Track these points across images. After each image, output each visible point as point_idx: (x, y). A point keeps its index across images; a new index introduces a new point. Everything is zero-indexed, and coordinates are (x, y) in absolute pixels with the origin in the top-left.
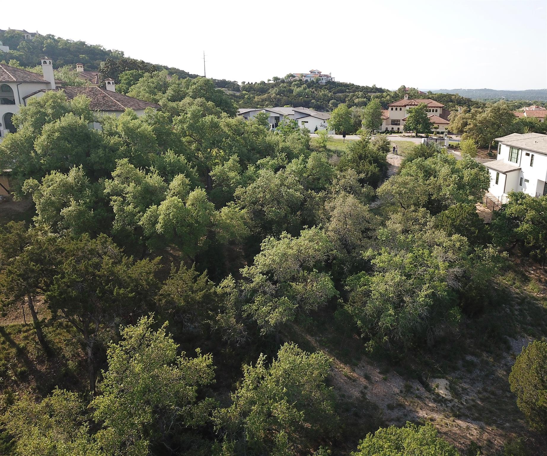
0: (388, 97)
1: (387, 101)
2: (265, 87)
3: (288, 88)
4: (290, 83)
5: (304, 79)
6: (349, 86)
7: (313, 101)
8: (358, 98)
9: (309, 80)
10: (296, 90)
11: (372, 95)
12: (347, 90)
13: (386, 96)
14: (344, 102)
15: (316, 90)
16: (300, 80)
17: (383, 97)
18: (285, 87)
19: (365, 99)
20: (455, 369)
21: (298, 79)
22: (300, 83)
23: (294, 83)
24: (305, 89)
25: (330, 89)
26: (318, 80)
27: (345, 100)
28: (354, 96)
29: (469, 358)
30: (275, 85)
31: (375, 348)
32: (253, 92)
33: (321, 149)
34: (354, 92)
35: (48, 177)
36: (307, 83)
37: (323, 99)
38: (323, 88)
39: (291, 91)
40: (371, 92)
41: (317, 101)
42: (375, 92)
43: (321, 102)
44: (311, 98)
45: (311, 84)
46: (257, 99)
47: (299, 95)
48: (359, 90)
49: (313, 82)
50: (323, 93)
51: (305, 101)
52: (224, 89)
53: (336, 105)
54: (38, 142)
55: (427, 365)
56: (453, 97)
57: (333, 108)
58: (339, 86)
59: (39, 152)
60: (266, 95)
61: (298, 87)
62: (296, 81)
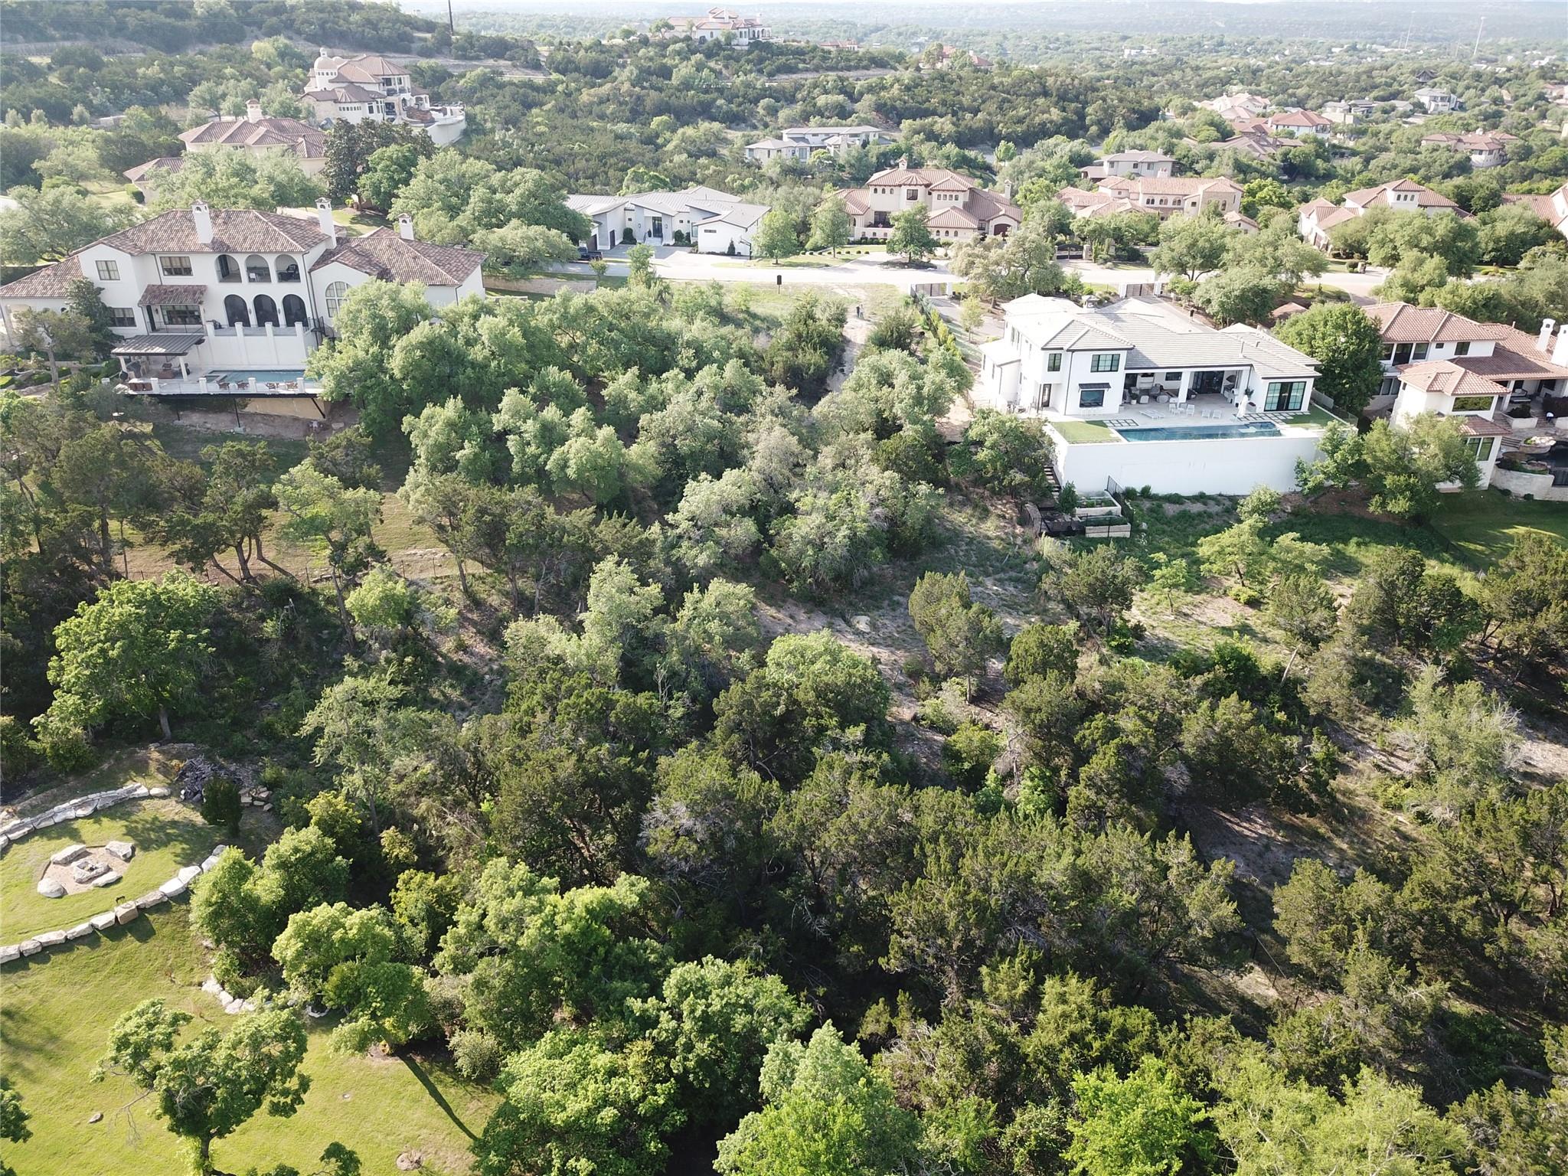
0: (895, 90)
1: (893, 99)
2: (602, 57)
3: (659, 61)
4: (663, 45)
5: (697, 35)
6: (804, 54)
7: (720, 102)
8: (826, 92)
9: (708, 38)
10: (683, 71)
11: (860, 80)
12: (801, 66)
13: (892, 86)
14: (791, 100)
15: (726, 67)
16: (688, 39)
17: (884, 88)
18: (651, 59)
19: (841, 97)
20: (879, 608)
21: (682, 36)
22: (691, 47)
23: (671, 48)
24: (699, 68)
25: (759, 66)
26: (729, 38)
27: (794, 96)
28: (815, 86)
29: (896, 598)
30: (627, 51)
31: (800, 589)
32: (576, 75)
33: (741, 316)
34: (816, 69)
35: (426, 412)
36: (704, 46)
37: (744, 97)
38: (743, 61)
39: (666, 73)
40: (857, 68)
41: (730, 102)
42: (866, 68)
43: (740, 105)
44: (715, 95)
45: (714, 50)
46: (586, 96)
47: (686, 85)
48: (829, 63)
49: (717, 43)
50: (742, 78)
51: (701, 103)
52: (502, 62)
53: (773, 112)
54: (396, 363)
55: (851, 604)
56: (1050, 81)
57: (768, 119)
58: (782, 54)
59: (398, 375)
60: (608, 86)
61: (683, 59)
62: (676, 41)
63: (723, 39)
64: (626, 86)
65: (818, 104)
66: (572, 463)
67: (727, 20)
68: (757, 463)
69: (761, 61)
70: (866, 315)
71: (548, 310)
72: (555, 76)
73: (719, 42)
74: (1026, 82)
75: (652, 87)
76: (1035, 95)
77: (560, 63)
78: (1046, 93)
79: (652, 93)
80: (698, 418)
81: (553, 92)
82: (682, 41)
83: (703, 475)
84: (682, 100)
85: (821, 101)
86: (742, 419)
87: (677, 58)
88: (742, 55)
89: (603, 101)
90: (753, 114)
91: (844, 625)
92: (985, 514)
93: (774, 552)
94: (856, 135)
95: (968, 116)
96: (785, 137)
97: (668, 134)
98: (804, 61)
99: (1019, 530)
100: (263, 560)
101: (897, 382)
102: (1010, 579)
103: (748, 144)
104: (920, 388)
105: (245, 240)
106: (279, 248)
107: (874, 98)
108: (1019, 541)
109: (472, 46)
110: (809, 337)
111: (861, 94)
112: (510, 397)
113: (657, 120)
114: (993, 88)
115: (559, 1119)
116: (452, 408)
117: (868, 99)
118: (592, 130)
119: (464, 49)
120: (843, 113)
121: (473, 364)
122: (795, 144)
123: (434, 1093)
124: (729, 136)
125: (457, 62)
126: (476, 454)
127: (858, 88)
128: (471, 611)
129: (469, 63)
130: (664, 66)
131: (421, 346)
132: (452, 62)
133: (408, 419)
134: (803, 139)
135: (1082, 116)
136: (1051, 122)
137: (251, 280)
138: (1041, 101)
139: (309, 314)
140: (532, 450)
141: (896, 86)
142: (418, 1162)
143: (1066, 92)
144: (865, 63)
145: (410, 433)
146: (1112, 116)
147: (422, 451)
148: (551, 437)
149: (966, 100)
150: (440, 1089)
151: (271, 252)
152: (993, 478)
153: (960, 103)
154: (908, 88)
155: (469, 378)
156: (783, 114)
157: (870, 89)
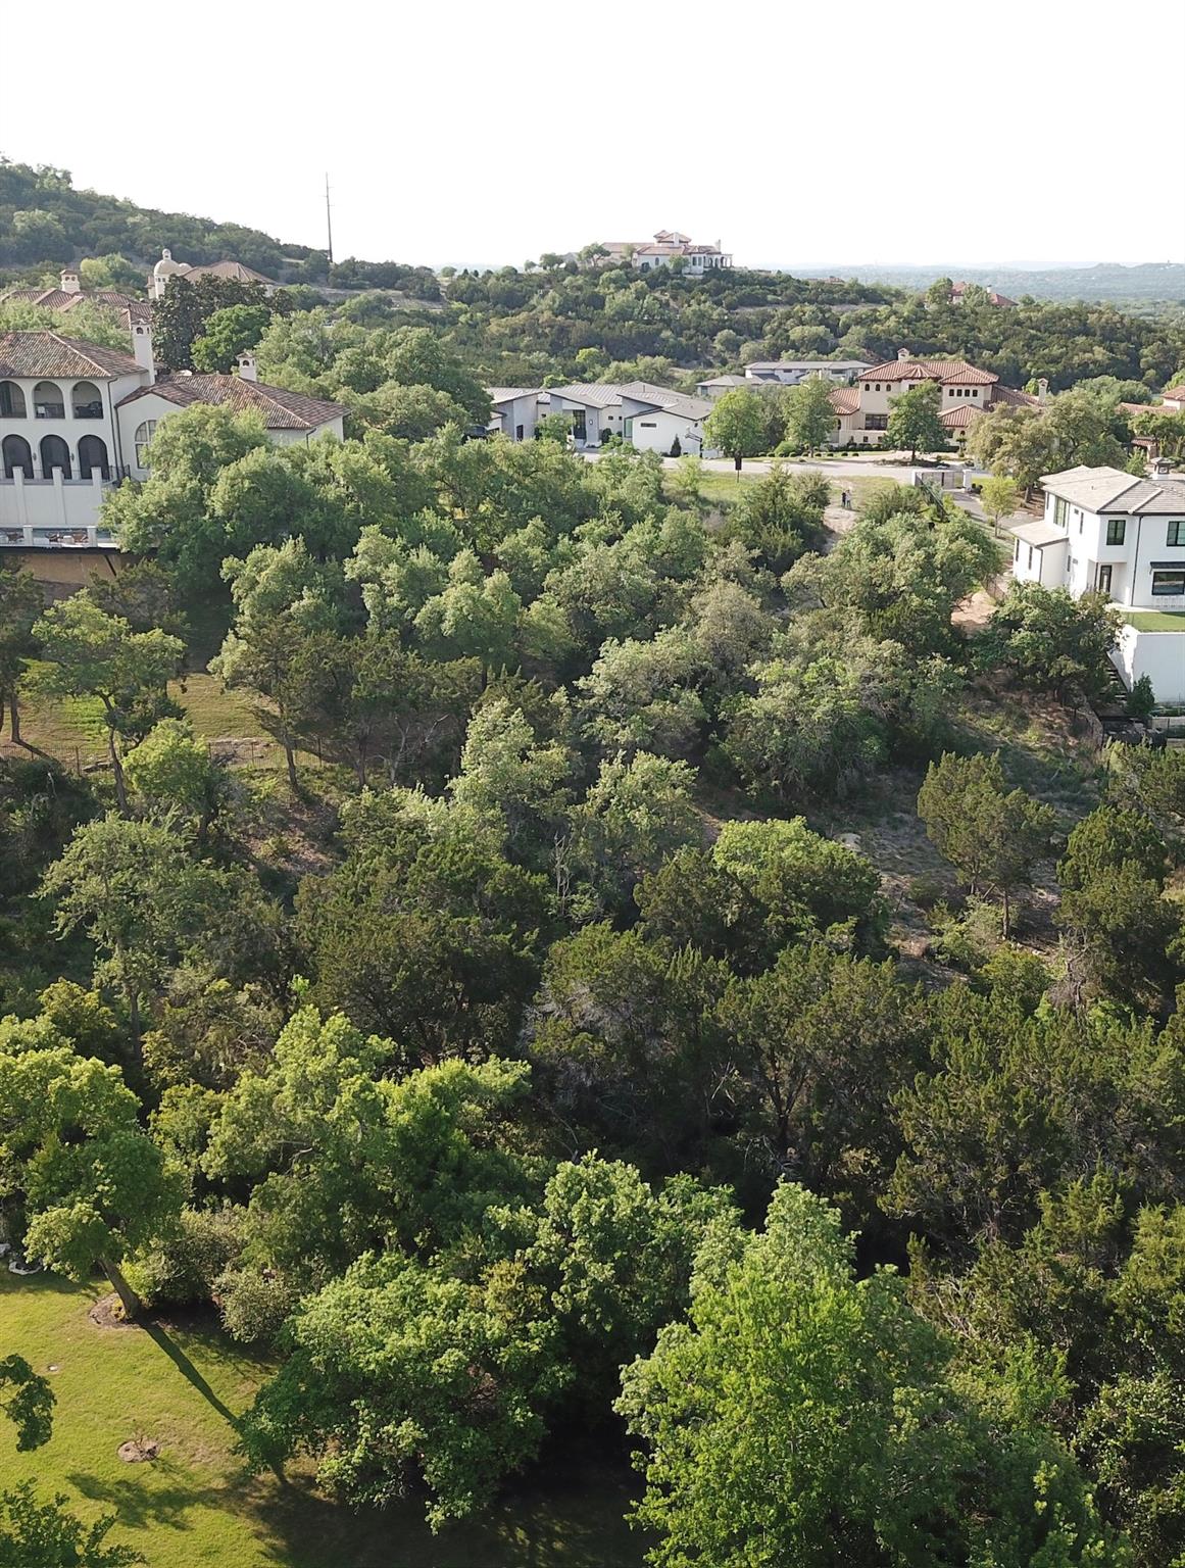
0: (892, 322)
1: (888, 332)
2: (518, 287)
3: (588, 290)
4: (595, 274)
5: (638, 262)
6: (774, 284)
7: (666, 334)
8: (802, 323)
9: (653, 265)
10: (618, 299)
11: (844, 313)
12: (770, 297)
13: (887, 318)
14: (758, 335)
15: (675, 298)
16: (627, 265)
17: (876, 320)
18: (579, 288)
19: (822, 328)
20: (874, 825)
21: (620, 262)
22: (627, 274)
23: (606, 275)
24: (640, 295)
25: (716, 295)
26: (680, 265)
27: (761, 329)
28: (788, 316)
30: (549, 282)
31: (761, 791)
32: (484, 304)
33: (687, 499)
34: (790, 302)
35: (254, 555)
36: (648, 274)
37: (696, 328)
38: (695, 291)
39: (598, 302)
40: (842, 302)
41: (680, 334)
42: (854, 302)
43: (691, 338)
44: (660, 325)
45: (658, 279)
46: (495, 327)
47: (623, 315)
48: (806, 295)
49: (664, 271)
50: (695, 307)
51: (640, 335)
52: (391, 292)
53: (733, 346)
54: (218, 498)
55: (834, 819)
56: (1092, 318)
57: (727, 355)
58: (746, 283)
59: (219, 512)
60: (524, 315)
61: (618, 289)
62: (611, 267)
63: (670, 266)
64: (547, 315)
65: (792, 338)
66: (449, 615)
67: (677, 244)
68: (704, 627)
69: (719, 291)
70: (855, 504)
71: (428, 453)
72: (456, 305)
73: (667, 270)
74: (1061, 319)
75: (579, 317)
76: (1074, 333)
77: (463, 293)
78: (1087, 331)
79: (578, 322)
80: (622, 575)
81: (454, 323)
82: (621, 268)
83: (630, 640)
84: (617, 332)
85: (796, 333)
86: (685, 585)
87: (612, 285)
88: (695, 283)
89: (515, 333)
90: (707, 349)
92: (1023, 723)
93: (725, 747)
94: (840, 371)
95: (986, 353)
96: (749, 374)
97: (598, 368)
98: (774, 293)
99: (1072, 742)
100: (20, 742)
101: (898, 551)
102: (1062, 799)
103: (700, 381)
104: (930, 556)
105: (34, 364)
106: (78, 372)
107: (864, 330)
108: (1073, 754)
109: (355, 274)
110: (778, 516)
111: (847, 327)
112: (369, 539)
113: (583, 353)
114: (1019, 323)
115: (370, 1361)
116: (288, 552)
117: (857, 332)
118: (501, 359)
119: (345, 277)
120: (823, 348)
121: (322, 504)
122: (761, 381)
123: (187, 1369)
124: (676, 374)
125: (335, 291)
126: (317, 607)
127: (843, 318)
128: (301, 812)
129: (350, 292)
130: (596, 296)
131: (254, 476)
132: (328, 291)
133: (229, 562)
134: (772, 376)
135: (1136, 360)
136: (1095, 362)
137: (38, 416)
138: (1080, 339)
139: (111, 462)
140: (393, 601)
141: (893, 318)
142: (151, 1452)
143: (1113, 330)
144: (852, 296)
145: (231, 581)
146: (1175, 359)
147: (245, 606)
148: (421, 586)
149: (984, 336)
150: (197, 1365)
151: (67, 378)
152: (1034, 669)
153: (976, 339)
154: (908, 321)
155: (315, 521)
156: (746, 349)
157: (859, 321)
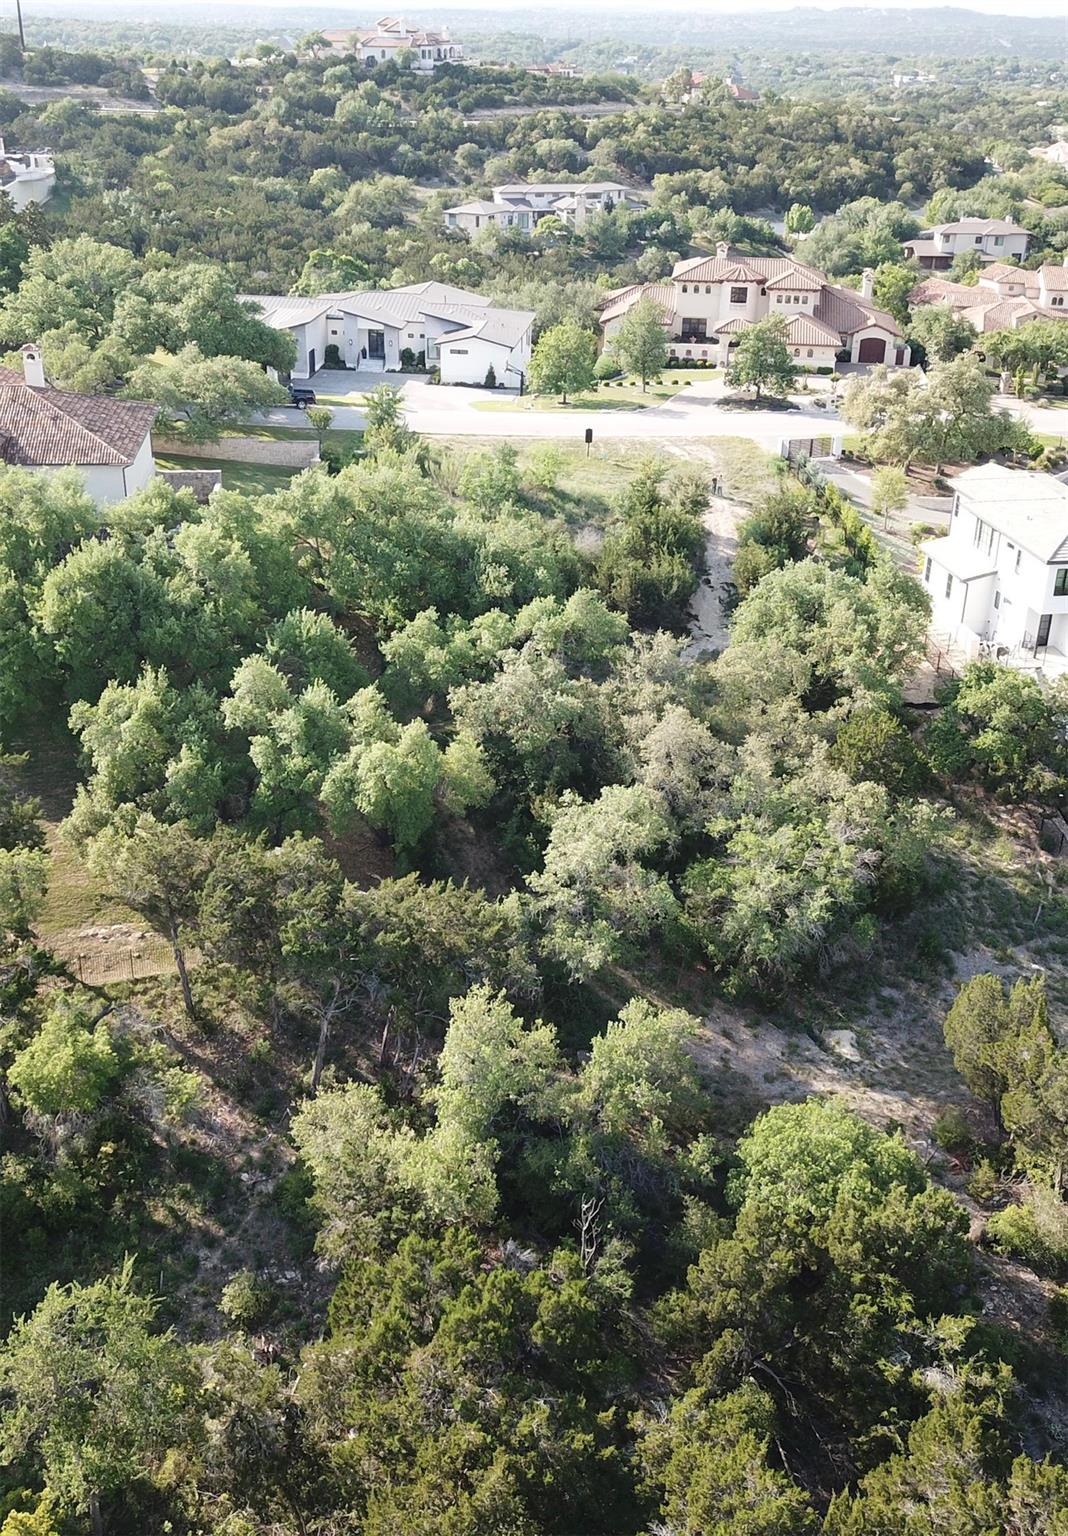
1: (639, 145)
2: (234, 84)
3: (313, 91)
4: (318, 68)
5: (363, 55)
6: (510, 81)
7: (404, 148)
8: (548, 135)
9: (379, 58)
10: (349, 104)
11: (590, 118)
12: (507, 98)
13: (635, 126)
14: (500, 146)
15: (406, 99)
16: (351, 59)
17: (624, 130)
18: (302, 87)
19: (569, 143)
20: (864, 1012)
21: (343, 55)
22: (356, 72)
23: (329, 72)
24: (372, 99)
25: (451, 98)
26: (409, 58)
27: (503, 140)
28: (531, 126)
29: (886, 992)
30: (267, 76)
32: (200, 108)
33: (544, 496)
34: (529, 103)
35: (107, 695)
36: (374, 70)
37: (434, 140)
38: (429, 89)
39: (327, 106)
40: (582, 101)
41: (417, 147)
42: (595, 101)
43: (431, 152)
44: (397, 138)
45: (389, 75)
46: (216, 139)
47: (355, 124)
48: (544, 94)
49: (392, 65)
50: (432, 114)
51: (377, 150)
52: (94, 90)
53: (477, 162)
54: (47, 611)
55: (820, 1008)
56: (843, 120)
57: (469, 172)
58: (480, 81)
59: (49, 628)
60: (246, 125)
61: (346, 88)
62: (335, 62)
63: (399, 61)
64: (272, 125)
65: (539, 152)
66: (364, 786)
67: (404, 34)
68: (653, 772)
69: (453, 90)
72: (170, 110)
73: (394, 65)
74: (811, 123)
75: (307, 127)
76: (826, 140)
77: (176, 92)
78: (838, 138)
79: (309, 134)
80: (546, 694)
81: (169, 132)
82: (344, 62)
83: (568, 795)
84: (351, 145)
85: (543, 147)
86: (606, 688)
87: (339, 86)
88: (427, 83)
89: (241, 146)
90: (449, 164)
91: (815, 1049)
92: (990, 833)
93: (687, 921)
94: (595, 196)
95: (742, 169)
96: (498, 198)
97: (337, 193)
98: (511, 91)
99: (1045, 858)
101: (831, 617)
103: (446, 207)
107: (614, 144)
108: (1050, 879)
109: (53, 67)
111: (596, 139)
112: (250, 673)
113: (318, 173)
114: (770, 130)
116: (148, 690)
117: (606, 145)
118: (232, 186)
119: (41, 71)
120: (574, 165)
122: (512, 208)
124: (418, 196)
125: (31, 89)
127: (591, 129)
129: (49, 90)
130: (321, 98)
131: (88, 581)
132: (25, 88)
133: (79, 708)
134: (524, 201)
135: (891, 170)
136: (852, 177)
138: (834, 148)
140: (293, 761)
141: (641, 127)
143: (865, 136)
144: (593, 94)
145: (82, 731)
146: (928, 168)
147: (102, 762)
149: (736, 147)
153: (729, 150)
154: (657, 131)
156: (492, 165)
157: (607, 132)
